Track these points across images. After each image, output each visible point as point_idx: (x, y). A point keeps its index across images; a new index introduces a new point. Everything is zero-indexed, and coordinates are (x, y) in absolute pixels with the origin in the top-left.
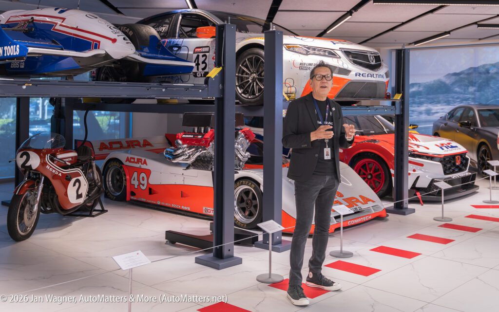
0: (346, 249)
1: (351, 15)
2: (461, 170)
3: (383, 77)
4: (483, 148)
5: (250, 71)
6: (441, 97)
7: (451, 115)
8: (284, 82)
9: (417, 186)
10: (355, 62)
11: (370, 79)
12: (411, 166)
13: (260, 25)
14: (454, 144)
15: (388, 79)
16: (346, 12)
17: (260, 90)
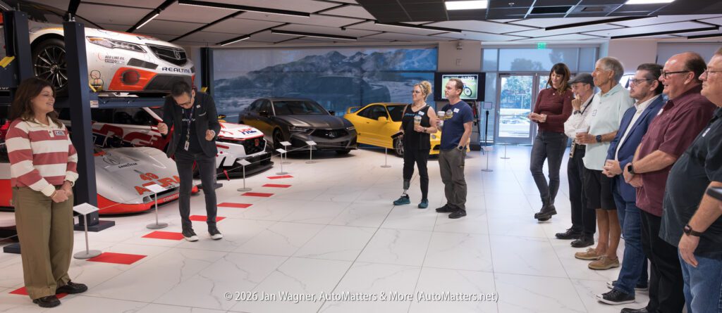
0: (161, 221)
1: (158, 13)
2: (260, 150)
3: (188, 72)
4: (277, 133)
5: (50, 62)
6: (245, 91)
7: (253, 106)
8: (89, 74)
9: (224, 165)
10: (161, 58)
11: (176, 73)
12: (219, 149)
13: (59, 15)
14: (254, 129)
15: (193, 74)
16: (152, 10)
17: (64, 81)
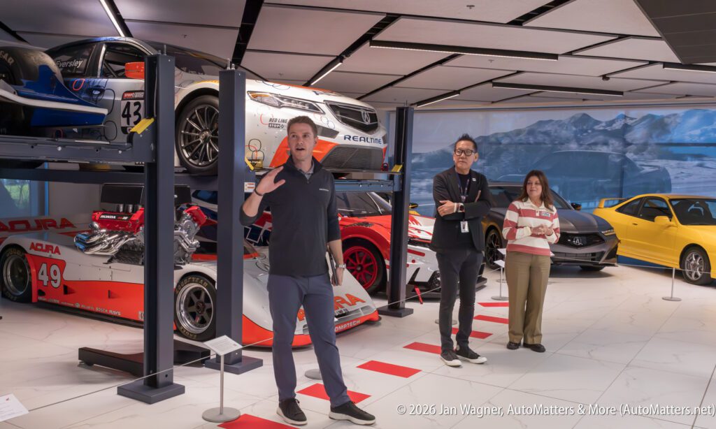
1: (341, 62)
3: (379, 142)
4: (492, 233)
5: (200, 127)
8: (247, 143)
9: (417, 280)
10: (345, 121)
11: (363, 144)
12: (410, 256)
15: (386, 145)
16: (334, 58)
17: (214, 154)
